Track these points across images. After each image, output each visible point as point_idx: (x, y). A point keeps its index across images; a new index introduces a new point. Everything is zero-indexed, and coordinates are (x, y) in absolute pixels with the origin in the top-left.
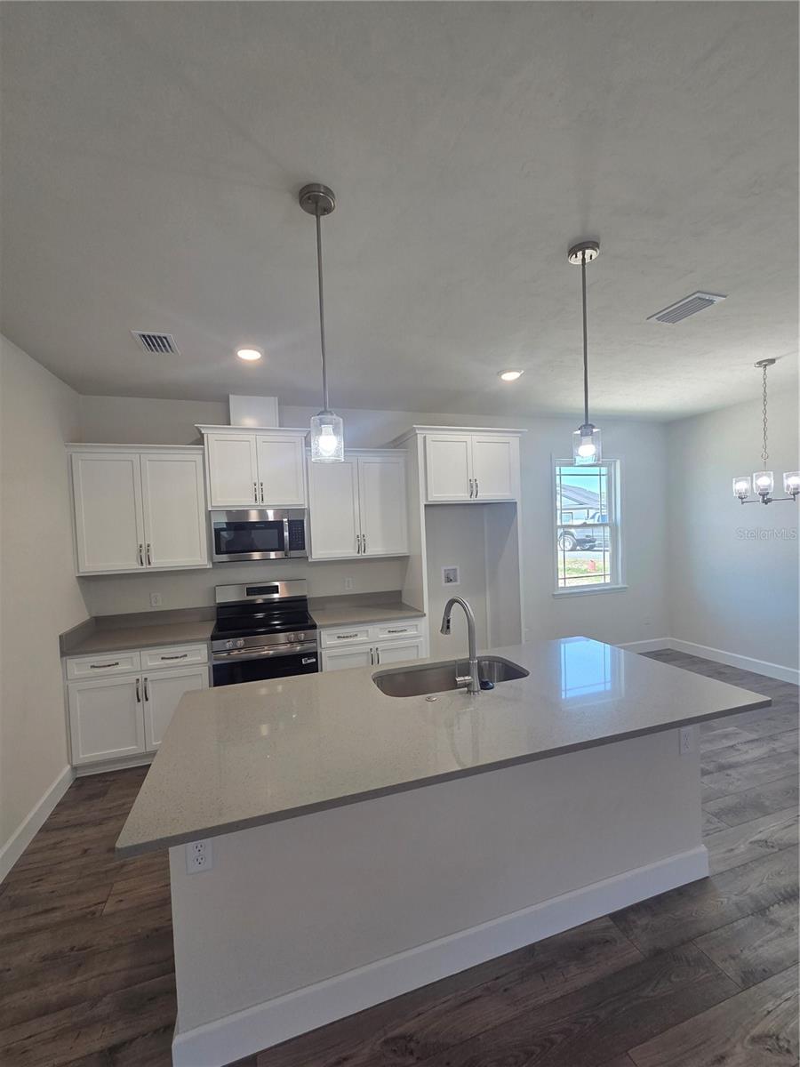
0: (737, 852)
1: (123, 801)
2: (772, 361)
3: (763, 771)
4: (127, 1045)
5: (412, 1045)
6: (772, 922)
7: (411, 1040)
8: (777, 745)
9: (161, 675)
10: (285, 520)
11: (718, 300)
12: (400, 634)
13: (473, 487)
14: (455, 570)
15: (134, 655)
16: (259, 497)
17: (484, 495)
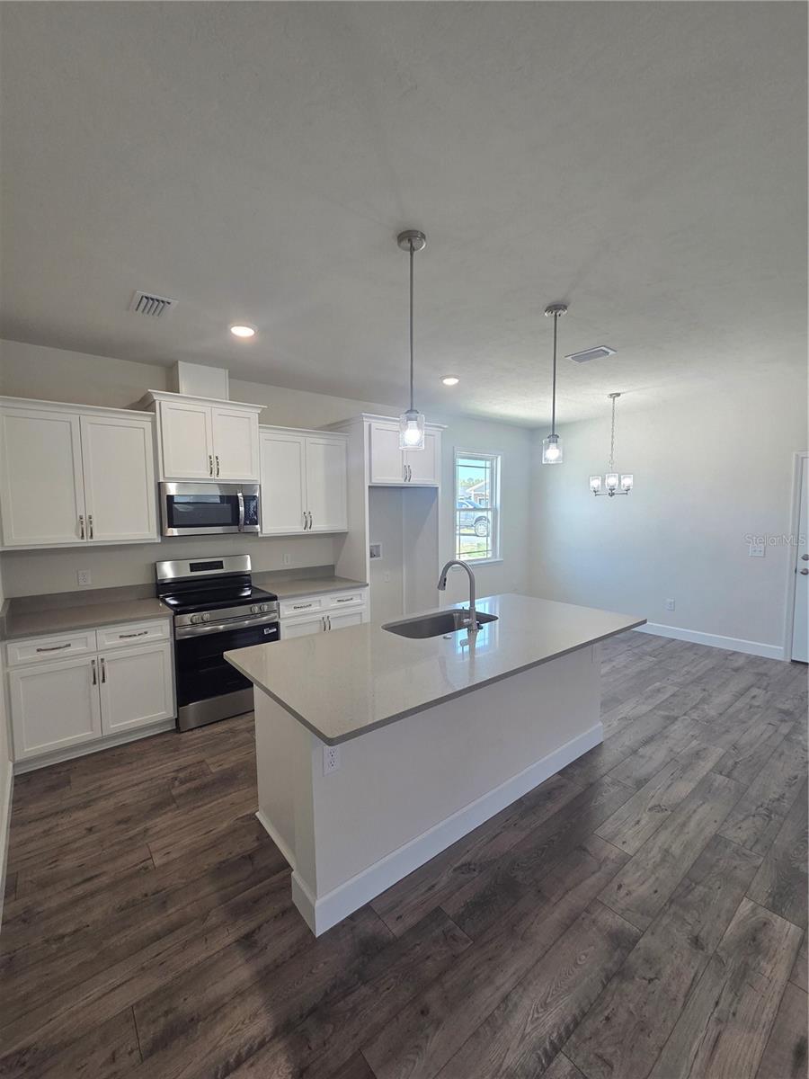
0: (613, 726)
1: (98, 784)
2: (618, 395)
3: (612, 680)
4: (257, 931)
5: (472, 867)
6: (642, 757)
7: (470, 865)
8: (614, 664)
9: (116, 654)
10: (240, 495)
11: (611, 353)
12: (348, 602)
13: (407, 472)
14: (379, 546)
15: (89, 635)
16: (215, 472)
17: (416, 480)
